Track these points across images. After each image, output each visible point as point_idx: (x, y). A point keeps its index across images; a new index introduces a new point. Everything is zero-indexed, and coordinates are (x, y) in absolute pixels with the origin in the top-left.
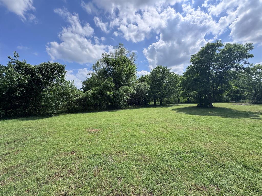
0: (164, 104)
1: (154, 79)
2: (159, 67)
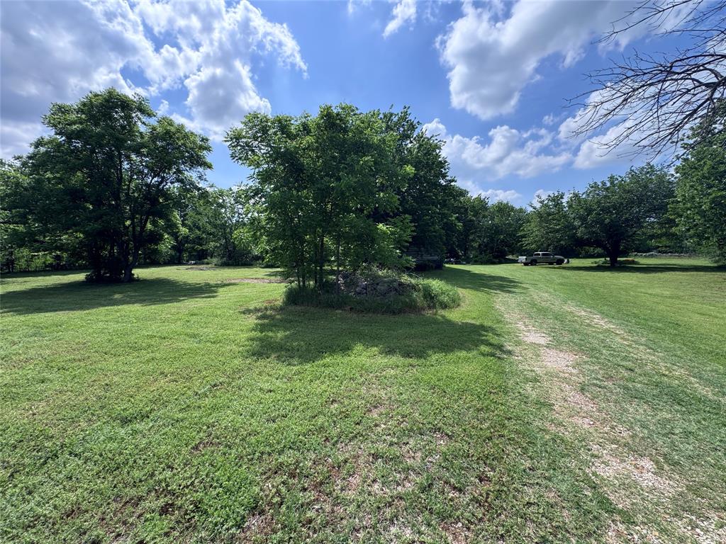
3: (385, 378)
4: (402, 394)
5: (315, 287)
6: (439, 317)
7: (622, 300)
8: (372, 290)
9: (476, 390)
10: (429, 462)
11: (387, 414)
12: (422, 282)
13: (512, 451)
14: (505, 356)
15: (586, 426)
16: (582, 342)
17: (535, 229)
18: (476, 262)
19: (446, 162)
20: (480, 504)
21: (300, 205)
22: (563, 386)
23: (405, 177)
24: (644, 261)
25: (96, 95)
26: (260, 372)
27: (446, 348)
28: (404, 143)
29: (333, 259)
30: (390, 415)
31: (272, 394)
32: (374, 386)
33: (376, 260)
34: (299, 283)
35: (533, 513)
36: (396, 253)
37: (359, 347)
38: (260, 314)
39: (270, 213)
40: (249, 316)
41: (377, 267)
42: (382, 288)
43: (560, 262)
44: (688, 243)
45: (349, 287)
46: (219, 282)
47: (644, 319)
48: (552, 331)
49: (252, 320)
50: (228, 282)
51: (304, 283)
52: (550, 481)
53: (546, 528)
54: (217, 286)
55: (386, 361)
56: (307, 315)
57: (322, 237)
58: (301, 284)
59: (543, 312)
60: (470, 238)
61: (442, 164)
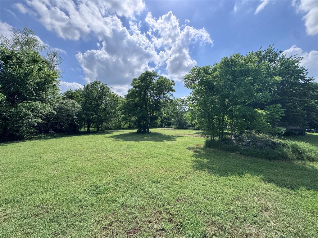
0: (102, 130)
1: (89, 97)
2: (96, 83)
3: (270, 196)
4: (285, 209)
6: (308, 167)
8: (253, 144)
12: (291, 143)
19: (303, 69)
21: (213, 102)
23: (275, 83)
25: (143, 74)
26: (198, 176)
30: (278, 219)
31: (205, 187)
32: (263, 198)
33: (254, 128)
34: (211, 138)
38: (194, 150)
39: (199, 107)
40: (190, 150)
41: (255, 132)
45: (238, 142)
46: (176, 135)
49: (191, 152)
50: (179, 135)
51: (214, 138)
54: (175, 136)
55: (269, 186)
56: (216, 153)
57: (223, 117)
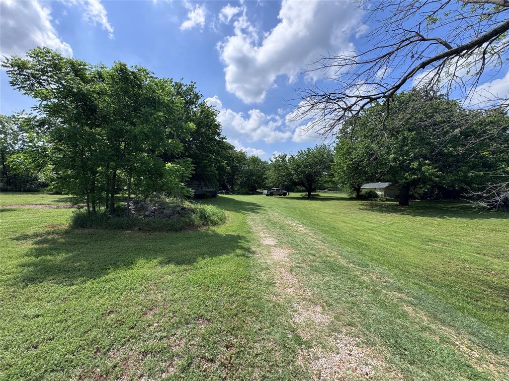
3: (163, 283)
4: (175, 294)
5: (106, 212)
6: (210, 232)
7: (312, 216)
8: (159, 213)
9: (231, 282)
10: (191, 345)
11: (160, 314)
12: (199, 206)
13: (250, 320)
14: (251, 255)
15: (291, 293)
16: (293, 242)
17: (272, 174)
18: (238, 193)
19: (219, 125)
20: (225, 367)
22: (281, 270)
23: (189, 130)
24: (323, 194)
27: (213, 253)
28: (190, 107)
29: (125, 188)
30: (163, 314)
32: (152, 291)
33: (163, 190)
34: (89, 208)
35: (259, 361)
36: (181, 185)
37: (142, 261)
38: (38, 239)
40: (25, 241)
41: (166, 195)
42: (168, 211)
43: (285, 194)
44: (339, 186)
45: (139, 211)
47: (321, 226)
48: (278, 236)
49: (28, 246)
51: (94, 208)
52: (270, 334)
53: (266, 368)
55: (165, 269)
56: (94, 237)
57: (115, 170)
58: (91, 209)
59: (274, 224)
60: (236, 177)
61: (217, 126)
